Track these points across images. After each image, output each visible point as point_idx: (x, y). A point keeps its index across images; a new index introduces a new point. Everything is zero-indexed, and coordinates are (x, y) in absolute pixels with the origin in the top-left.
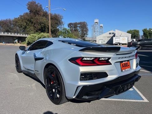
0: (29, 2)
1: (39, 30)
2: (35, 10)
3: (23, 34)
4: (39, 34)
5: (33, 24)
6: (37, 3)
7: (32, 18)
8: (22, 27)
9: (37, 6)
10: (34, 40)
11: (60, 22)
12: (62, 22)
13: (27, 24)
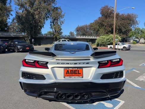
0: (102, 8)
1: (110, 31)
2: (107, 14)
3: (95, 37)
4: (108, 36)
5: (104, 27)
6: (109, 7)
7: (104, 21)
8: (95, 30)
9: (109, 9)
10: (103, 42)
11: (133, 21)
12: (137, 22)
13: (99, 27)
